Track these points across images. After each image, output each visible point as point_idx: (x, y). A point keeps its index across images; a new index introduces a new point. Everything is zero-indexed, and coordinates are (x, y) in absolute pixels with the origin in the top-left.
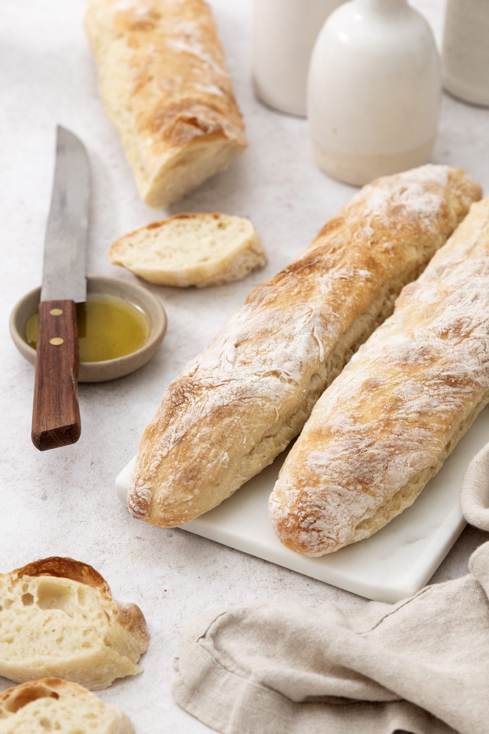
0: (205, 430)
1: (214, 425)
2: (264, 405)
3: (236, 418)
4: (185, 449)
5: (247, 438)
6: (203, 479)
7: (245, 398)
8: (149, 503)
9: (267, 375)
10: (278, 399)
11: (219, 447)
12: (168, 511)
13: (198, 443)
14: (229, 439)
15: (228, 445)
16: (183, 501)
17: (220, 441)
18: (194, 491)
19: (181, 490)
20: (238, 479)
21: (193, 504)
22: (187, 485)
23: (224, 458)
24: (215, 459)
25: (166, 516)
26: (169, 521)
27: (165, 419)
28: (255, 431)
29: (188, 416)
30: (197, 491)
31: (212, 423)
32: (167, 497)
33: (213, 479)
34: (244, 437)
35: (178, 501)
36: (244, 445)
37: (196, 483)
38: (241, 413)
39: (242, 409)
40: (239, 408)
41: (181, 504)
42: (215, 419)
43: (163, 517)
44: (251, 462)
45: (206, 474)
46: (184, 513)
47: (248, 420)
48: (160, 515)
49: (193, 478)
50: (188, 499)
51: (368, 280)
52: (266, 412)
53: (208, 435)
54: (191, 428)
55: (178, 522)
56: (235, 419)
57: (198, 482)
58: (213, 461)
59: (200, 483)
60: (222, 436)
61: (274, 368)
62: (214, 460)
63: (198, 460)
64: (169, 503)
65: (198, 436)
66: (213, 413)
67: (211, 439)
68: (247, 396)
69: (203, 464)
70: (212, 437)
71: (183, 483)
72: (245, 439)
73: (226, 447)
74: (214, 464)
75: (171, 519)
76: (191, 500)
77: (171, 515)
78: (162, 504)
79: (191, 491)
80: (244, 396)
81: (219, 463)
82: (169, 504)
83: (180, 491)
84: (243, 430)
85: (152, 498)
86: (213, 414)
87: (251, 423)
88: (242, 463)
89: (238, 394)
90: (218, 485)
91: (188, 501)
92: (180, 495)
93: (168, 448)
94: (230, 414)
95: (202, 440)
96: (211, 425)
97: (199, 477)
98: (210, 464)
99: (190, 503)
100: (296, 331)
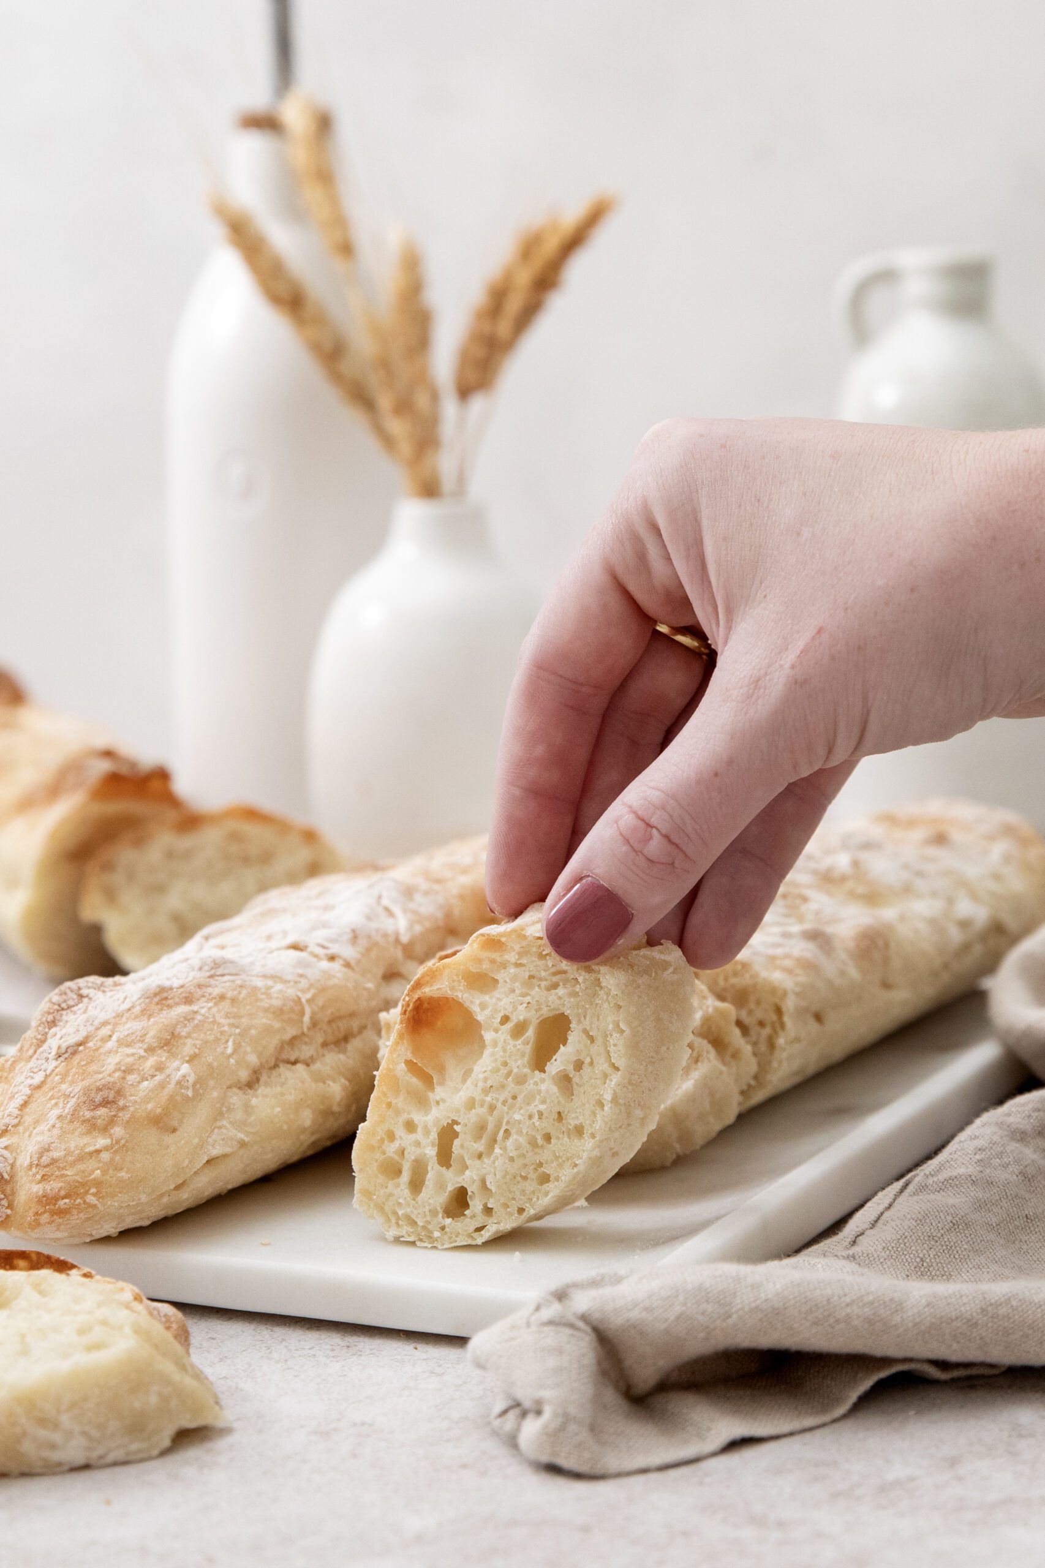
0: (130, 1026)
1: (150, 1016)
2: (269, 988)
3: (204, 1007)
4: (83, 1063)
5: (234, 1043)
6: (132, 1109)
7: (223, 975)
8: (6, 1176)
9: (274, 951)
10: (303, 981)
11: (166, 1054)
12: (53, 1177)
13: (115, 1048)
14: (189, 1041)
15: (188, 1049)
16: (87, 1150)
17: (167, 1043)
18: (112, 1131)
19: (79, 1130)
20: (225, 1131)
21: (112, 1159)
22: (93, 1118)
23: (180, 1073)
24: (158, 1073)
25: (48, 1188)
26: (56, 1199)
27: (38, 1030)
28: (253, 1032)
29: (89, 1014)
30: (118, 1131)
31: (146, 1013)
32: (46, 1146)
33: (159, 1111)
34: (227, 1041)
35: (73, 1152)
36: (230, 1056)
37: (115, 1116)
38: (215, 998)
39: (216, 992)
40: (210, 990)
41: (81, 1158)
42: (153, 1007)
43: (41, 1193)
44: (254, 1101)
45: (139, 1101)
46: (93, 1176)
47: (235, 1010)
48: (35, 1190)
49: (105, 1103)
50: (98, 1146)
52: (277, 998)
53: (137, 1033)
54: (97, 1029)
55: (79, 1201)
56: (202, 1008)
57: (120, 1114)
58: (153, 1076)
59: (125, 1116)
60: (172, 1033)
61: (292, 939)
62: (155, 1076)
63: (117, 1074)
64: (53, 1159)
65: (114, 1038)
66: (148, 998)
67: (146, 1041)
68: (226, 971)
69: (129, 1083)
70: (149, 1036)
71: (83, 1116)
72: (230, 1044)
73: (185, 1054)
74: (156, 1082)
75: (63, 1193)
76: (106, 1148)
77: (59, 1185)
78: (37, 1165)
79: (105, 1130)
80: (220, 971)
81: (169, 1083)
82: (54, 1161)
83: (77, 1134)
84: (224, 1026)
85: (12, 1166)
86: (147, 1001)
87: (241, 1017)
88: (231, 1101)
89: (206, 968)
90: (174, 1130)
91: (98, 1151)
92: (80, 1141)
93: (45, 1071)
94: (188, 1001)
95: (124, 1043)
96: (145, 1018)
97: (121, 1103)
98: (146, 1083)
99: (105, 1156)
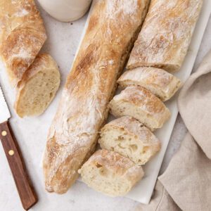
0: (64, 167)
3: (75, 159)
9: (82, 135)
11: (71, 170)
13: (63, 172)
27: (49, 163)
29: (57, 163)
40: (75, 155)
42: (67, 162)
51: (113, 65)
53: (66, 168)
54: (59, 167)
60: (71, 167)
61: (84, 131)
63: (65, 178)
65: (62, 169)
69: (67, 178)
70: (68, 168)
94: (72, 158)
95: (64, 170)
96: (66, 165)
100: (89, 109)
